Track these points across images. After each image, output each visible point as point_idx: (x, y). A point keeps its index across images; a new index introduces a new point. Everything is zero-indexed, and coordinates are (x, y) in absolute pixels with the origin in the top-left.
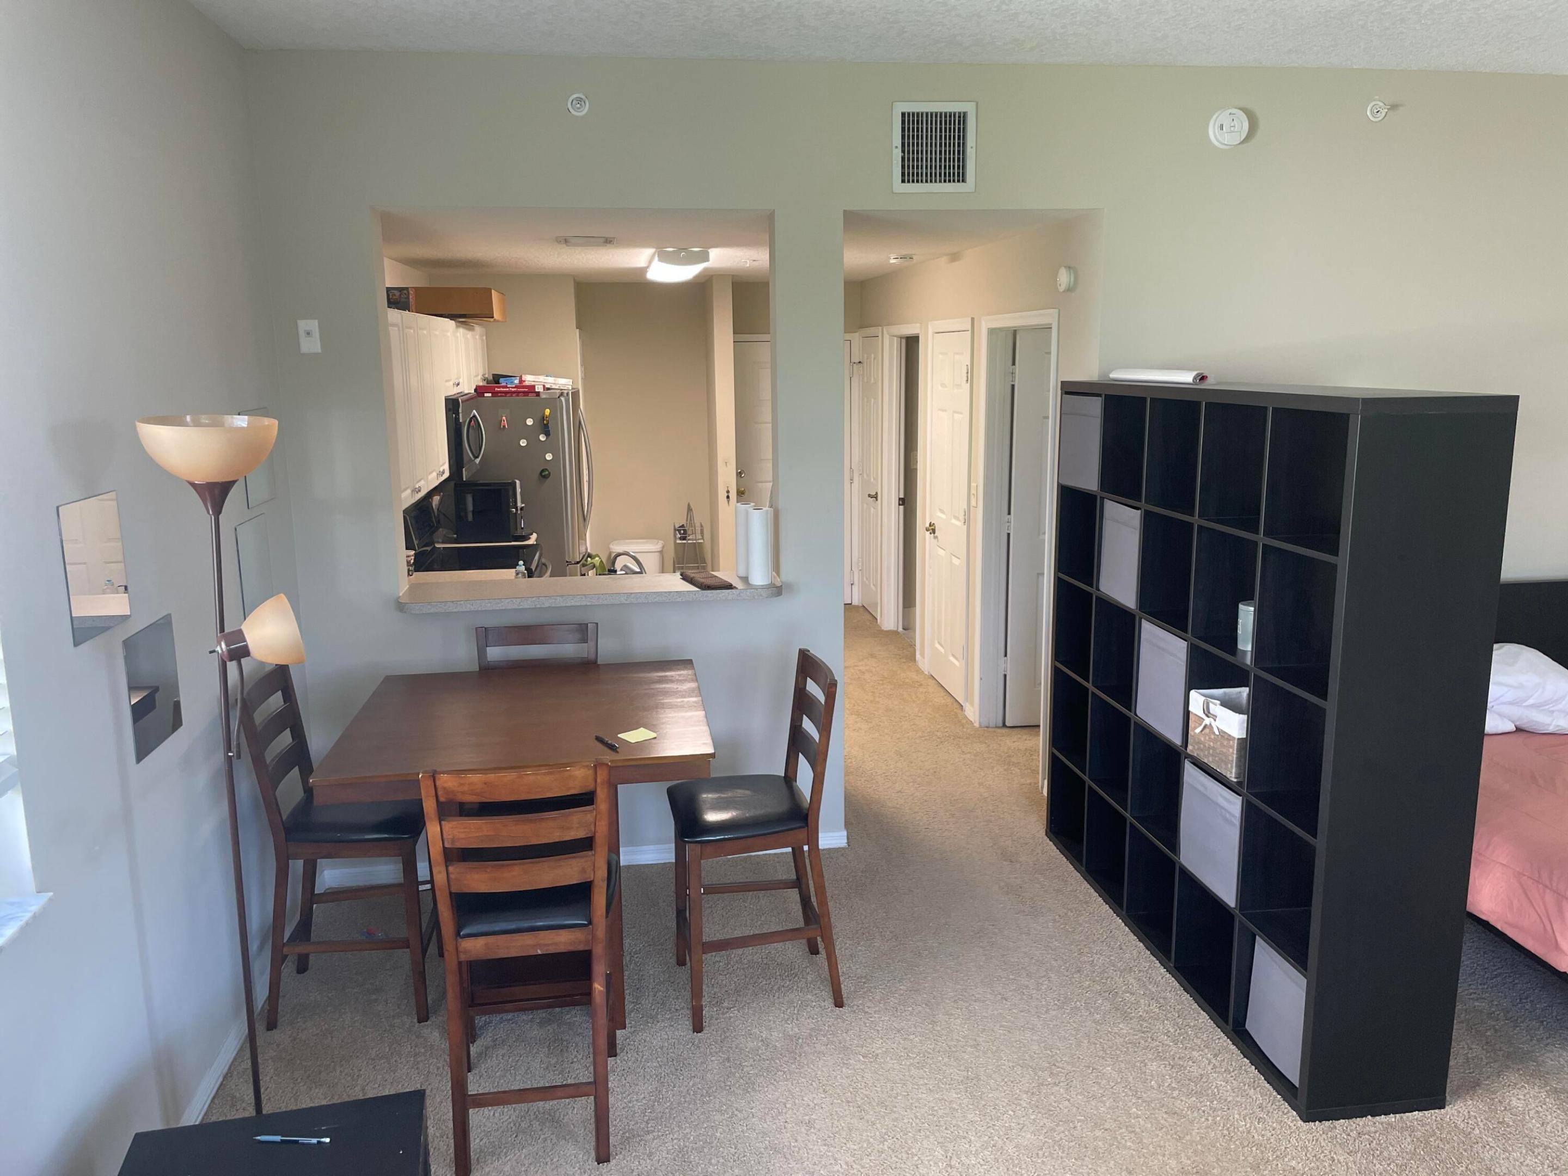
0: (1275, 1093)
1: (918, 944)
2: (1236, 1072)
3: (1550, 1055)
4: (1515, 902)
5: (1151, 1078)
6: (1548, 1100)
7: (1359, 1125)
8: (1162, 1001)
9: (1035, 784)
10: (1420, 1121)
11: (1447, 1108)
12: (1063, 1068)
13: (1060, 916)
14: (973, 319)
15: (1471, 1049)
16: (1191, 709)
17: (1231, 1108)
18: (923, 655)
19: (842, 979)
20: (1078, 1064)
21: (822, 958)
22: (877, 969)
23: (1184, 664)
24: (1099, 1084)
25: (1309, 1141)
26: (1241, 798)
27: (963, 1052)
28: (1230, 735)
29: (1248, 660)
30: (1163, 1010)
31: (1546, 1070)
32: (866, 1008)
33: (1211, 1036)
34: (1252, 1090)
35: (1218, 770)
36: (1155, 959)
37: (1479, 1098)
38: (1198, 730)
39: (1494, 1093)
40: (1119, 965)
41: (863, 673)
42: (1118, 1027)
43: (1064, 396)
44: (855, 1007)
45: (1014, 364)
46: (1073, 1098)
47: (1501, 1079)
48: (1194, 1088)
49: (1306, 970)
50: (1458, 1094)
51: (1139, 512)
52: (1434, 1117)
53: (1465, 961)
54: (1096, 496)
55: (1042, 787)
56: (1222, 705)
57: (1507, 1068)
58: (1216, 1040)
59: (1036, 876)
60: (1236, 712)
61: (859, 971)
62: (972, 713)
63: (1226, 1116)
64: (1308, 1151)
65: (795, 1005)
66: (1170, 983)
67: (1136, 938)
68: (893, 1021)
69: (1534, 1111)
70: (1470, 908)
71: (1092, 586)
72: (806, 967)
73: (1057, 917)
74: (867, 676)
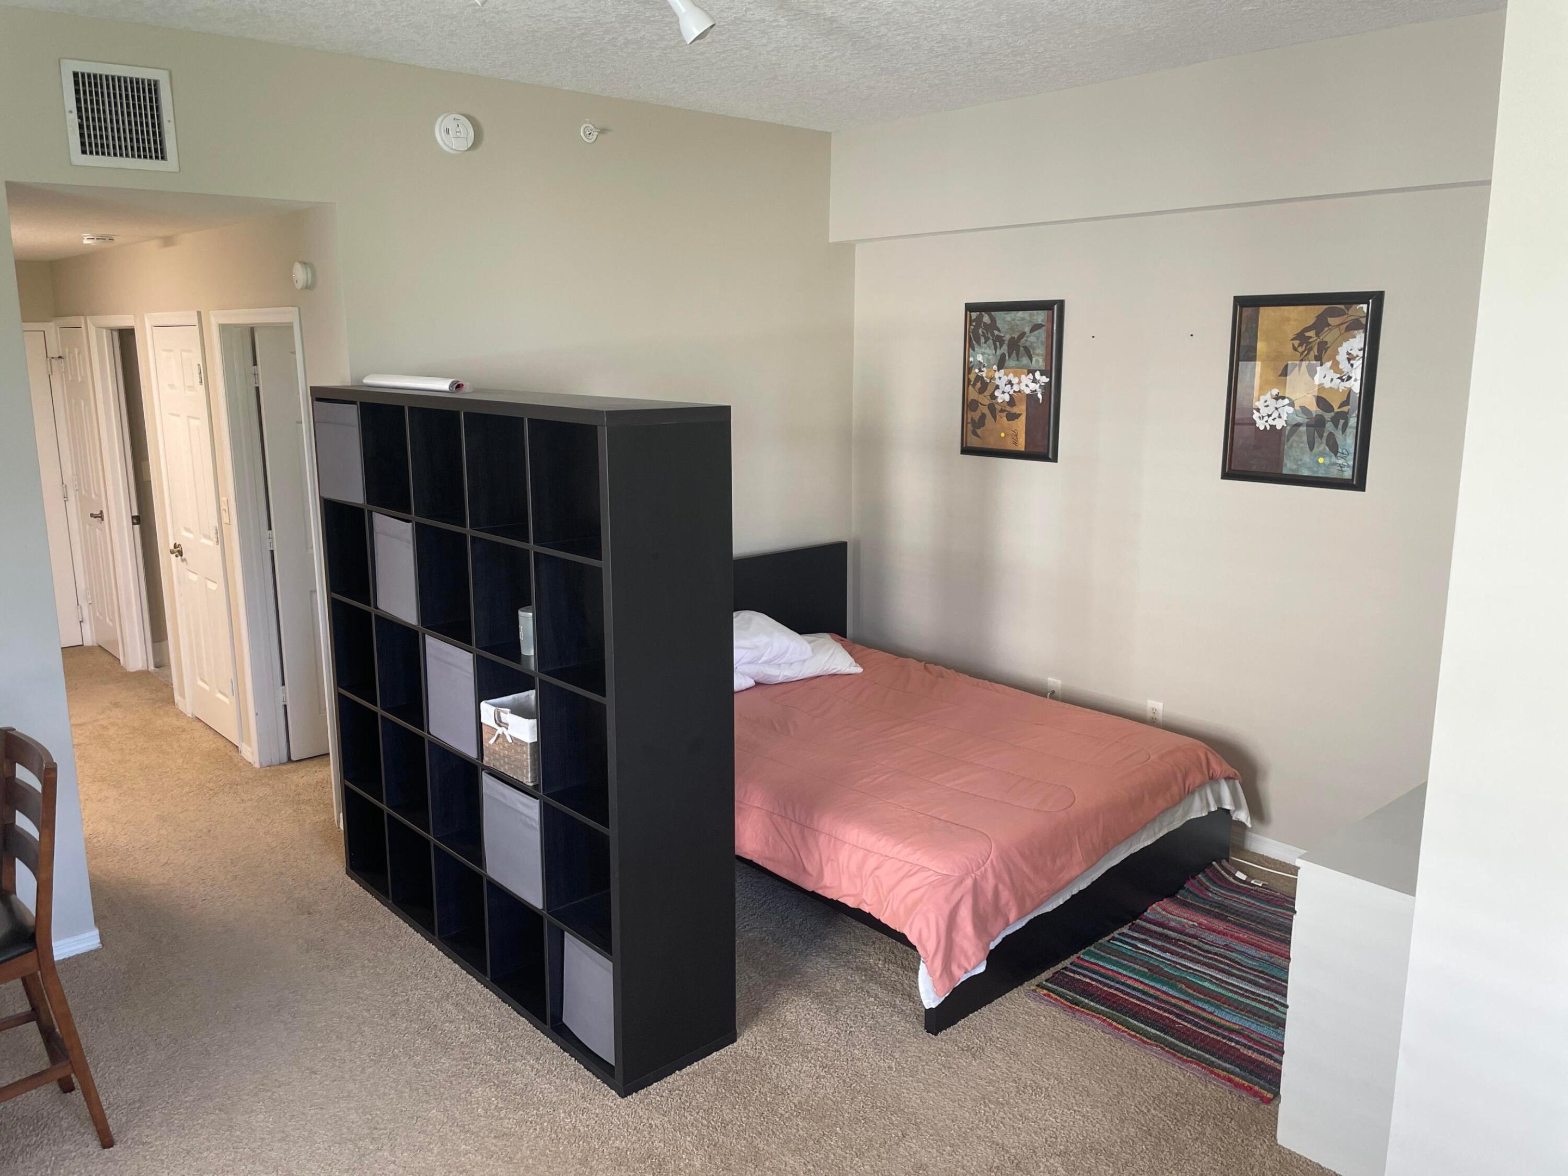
0: (595, 1079)
1: (204, 1040)
2: (558, 1070)
3: (810, 964)
4: (770, 838)
5: (478, 1106)
6: (812, 1006)
7: (669, 1083)
8: (481, 1020)
9: (330, 819)
10: (718, 1060)
11: (738, 1040)
12: (385, 1129)
13: (369, 960)
14: (199, 313)
15: (751, 978)
16: (483, 720)
17: (556, 1109)
18: (183, 696)
19: (107, 1112)
20: (400, 1119)
21: (77, 1096)
22: (154, 1086)
23: (473, 677)
24: (424, 1132)
25: (628, 1115)
26: (538, 801)
27: (270, 1151)
28: (522, 742)
29: (532, 665)
30: (484, 1030)
31: (808, 979)
32: (144, 1138)
33: (531, 1041)
34: (575, 1083)
35: (515, 777)
36: (471, 977)
37: (762, 1022)
38: (492, 742)
39: (772, 1013)
40: (436, 995)
41: (105, 728)
42: (439, 1062)
43: (315, 402)
44: (129, 1142)
45: (255, 364)
46: (398, 1158)
47: (776, 999)
48: (520, 1101)
49: (611, 953)
50: (746, 1025)
51: (410, 524)
52: (729, 1053)
53: (738, 897)
54: (363, 510)
55: (339, 822)
56: (512, 712)
57: (780, 987)
58: (537, 1043)
59: (340, 921)
60: (526, 718)
61: (130, 1095)
62: (251, 753)
63: (552, 1118)
64: (628, 1126)
65: (48, 1163)
66: (488, 998)
67: (451, 960)
68: (181, 1143)
69: (804, 1020)
70: (737, 852)
71: (369, 605)
72: (59, 1112)
73: (366, 962)
74: (112, 731)
